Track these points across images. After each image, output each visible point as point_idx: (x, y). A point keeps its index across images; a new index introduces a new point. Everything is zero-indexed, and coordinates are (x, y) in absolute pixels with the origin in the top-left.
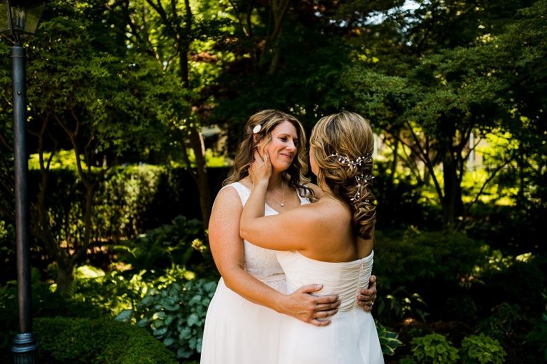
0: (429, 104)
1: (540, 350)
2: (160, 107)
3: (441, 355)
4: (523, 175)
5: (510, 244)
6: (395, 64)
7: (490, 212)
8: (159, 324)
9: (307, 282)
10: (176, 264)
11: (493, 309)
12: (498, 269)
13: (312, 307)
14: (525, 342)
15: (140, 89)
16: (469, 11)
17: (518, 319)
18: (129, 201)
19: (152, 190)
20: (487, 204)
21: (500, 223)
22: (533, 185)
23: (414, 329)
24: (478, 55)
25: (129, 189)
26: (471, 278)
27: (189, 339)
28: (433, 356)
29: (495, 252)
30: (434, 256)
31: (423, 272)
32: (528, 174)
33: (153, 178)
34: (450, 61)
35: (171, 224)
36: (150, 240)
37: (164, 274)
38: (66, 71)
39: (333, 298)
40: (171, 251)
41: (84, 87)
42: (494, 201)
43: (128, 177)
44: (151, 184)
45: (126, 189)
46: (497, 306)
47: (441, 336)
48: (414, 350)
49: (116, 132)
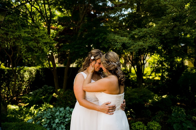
0: (135, 46)
1: (172, 125)
2: (45, 47)
3: (141, 128)
4: (162, 69)
5: (159, 92)
6: (123, 33)
7: (152, 82)
8: (44, 123)
9: (106, 101)
10: (46, 102)
11: (156, 113)
12: (157, 100)
13: (108, 108)
14: (167, 123)
15: (38, 40)
16: (146, 15)
17: (164, 116)
18: (25, 80)
19: (34, 76)
20: (151, 79)
21: (156, 85)
22: (167, 72)
23: (132, 121)
24: (150, 31)
25: (26, 76)
26: (148, 104)
27: (56, 128)
28: (139, 129)
29: (156, 95)
30: (138, 96)
31: (134, 101)
32: (164, 69)
33: (34, 71)
34: (141, 33)
35: (42, 88)
36: (34, 94)
37: (42, 106)
38: (12, 34)
39: (114, 106)
40: (43, 98)
41: (19, 40)
42: (153, 78)
43: (25, 71)
44: (34, 74)
45: (24, 75)
46: (158, 112)
47: (141, 122)
48: (132, 127)
49: (29, 55)
